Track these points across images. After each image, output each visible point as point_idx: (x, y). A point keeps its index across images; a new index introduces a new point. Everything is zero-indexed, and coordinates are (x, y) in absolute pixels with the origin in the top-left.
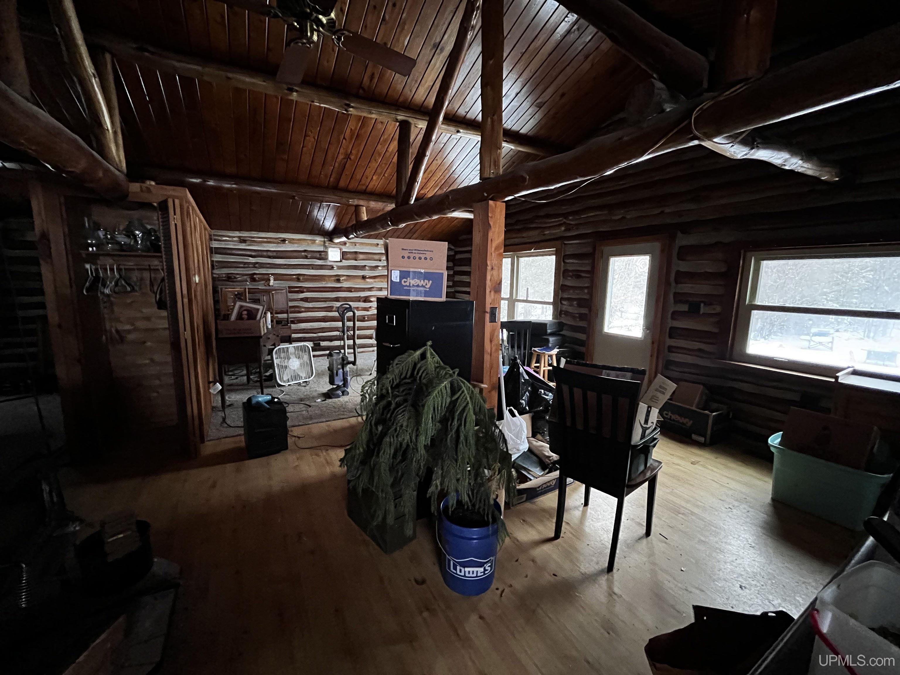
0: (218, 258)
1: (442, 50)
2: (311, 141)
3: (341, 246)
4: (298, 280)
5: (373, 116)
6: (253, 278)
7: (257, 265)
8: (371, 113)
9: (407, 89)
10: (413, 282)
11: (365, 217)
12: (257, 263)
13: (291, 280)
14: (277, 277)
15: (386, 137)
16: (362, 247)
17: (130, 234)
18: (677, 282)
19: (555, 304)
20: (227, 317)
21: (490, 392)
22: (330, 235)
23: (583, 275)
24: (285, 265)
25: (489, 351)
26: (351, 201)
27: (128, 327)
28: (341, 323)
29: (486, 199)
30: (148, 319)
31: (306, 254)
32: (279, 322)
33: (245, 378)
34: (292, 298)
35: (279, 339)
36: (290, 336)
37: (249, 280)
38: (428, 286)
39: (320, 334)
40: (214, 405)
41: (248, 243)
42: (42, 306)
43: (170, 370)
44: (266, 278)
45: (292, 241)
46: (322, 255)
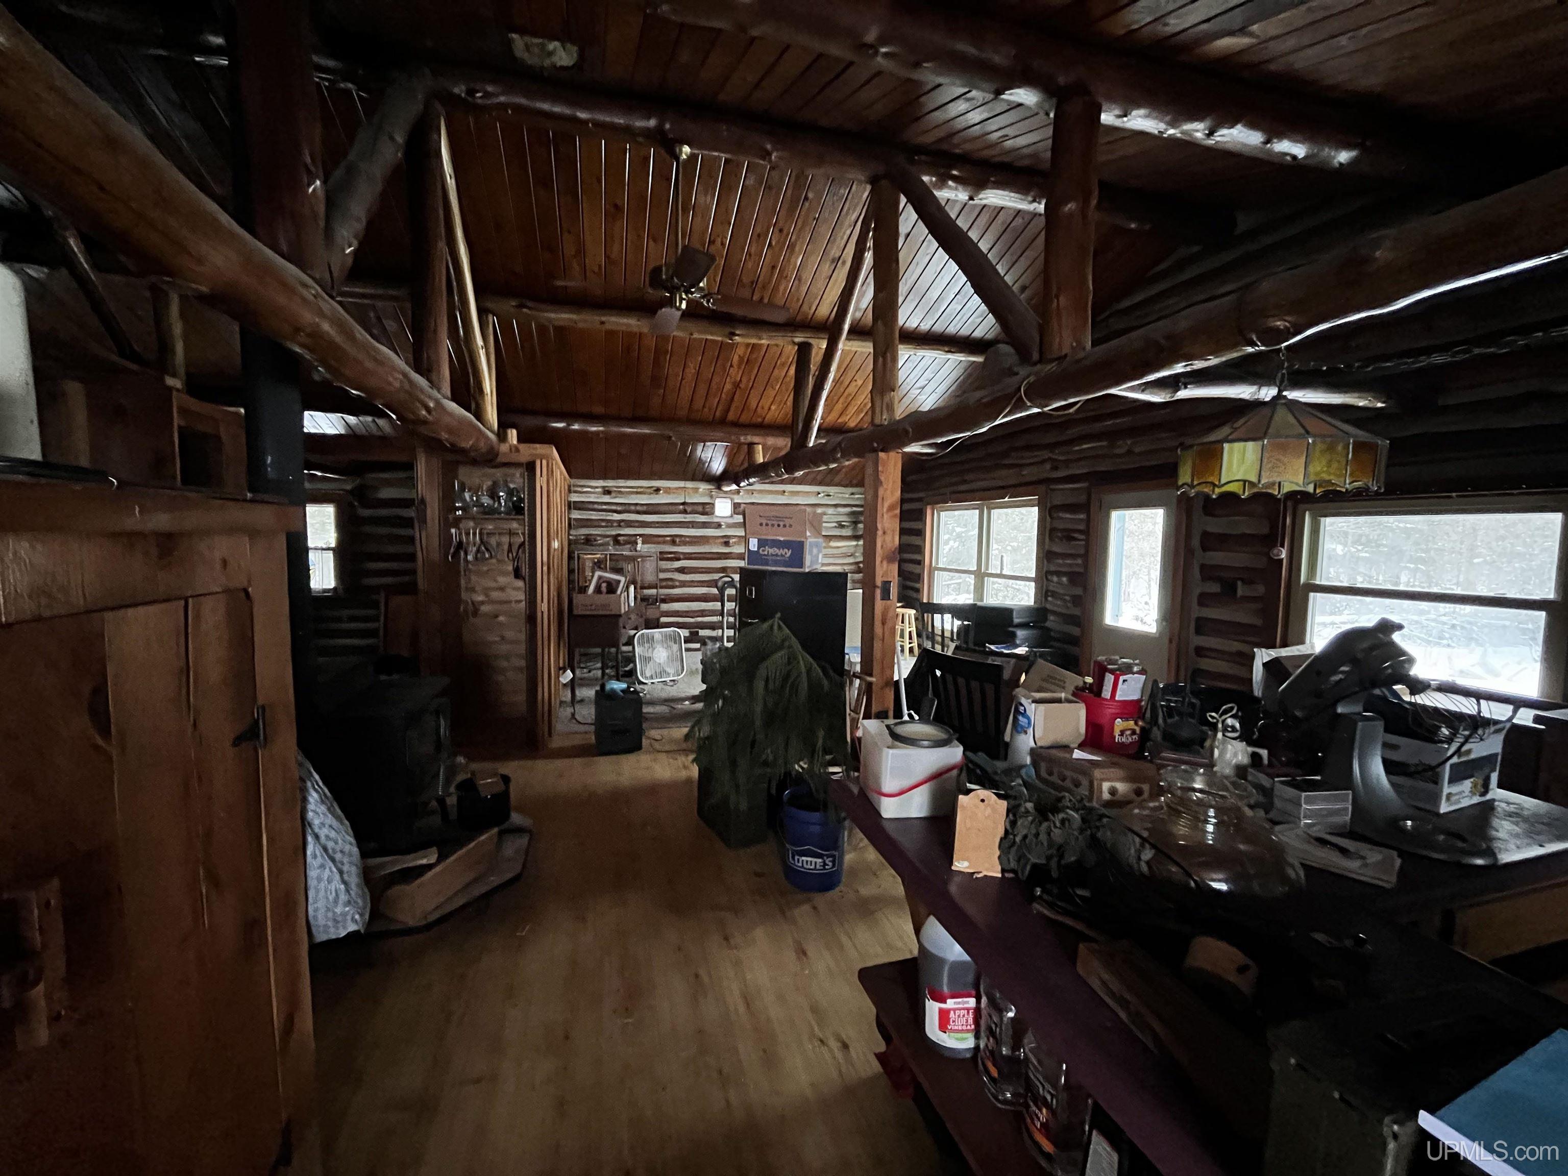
0: (576, 515)
1: (844, 263)
2: (691, 370)
3: (732, 496)
4: (673, 543)
5: (763, 342)
6: (616, 539)
7: (622, 524)
8: (760, 339)
9: (805, 307)
10: (771, 551)
11: (760, 459)
12: (623, 521)
13: (664, 542)
14: (647, 539)
15: (783, 360)
16: (760, 495)
17: (494, 495)
18: (1205, 548)
19: (1037, 580)
20: (584, 590)
21: (882, 688)
22: (718, 481)
23: (1076, 535)
24: (658, 523)
25: (881, 634)
26: (742, 439)
27: (481, 598)
28: (719, 604)
29: (875, 451)
30: (502, 589)
31: (685, 507)
32: (645, 599)
33: (599, 673)
34: (664, 567)
35: (642, 620)
36: (658, 619)
37: (612, 543)
38: (788, 555)
39: (700, 619)
40: (564, 699)
41: (613, 495)
42: (414, 572)
43: (522, 649)
44: (631, 541)
45: (668, 491)
46: (706, 509)
